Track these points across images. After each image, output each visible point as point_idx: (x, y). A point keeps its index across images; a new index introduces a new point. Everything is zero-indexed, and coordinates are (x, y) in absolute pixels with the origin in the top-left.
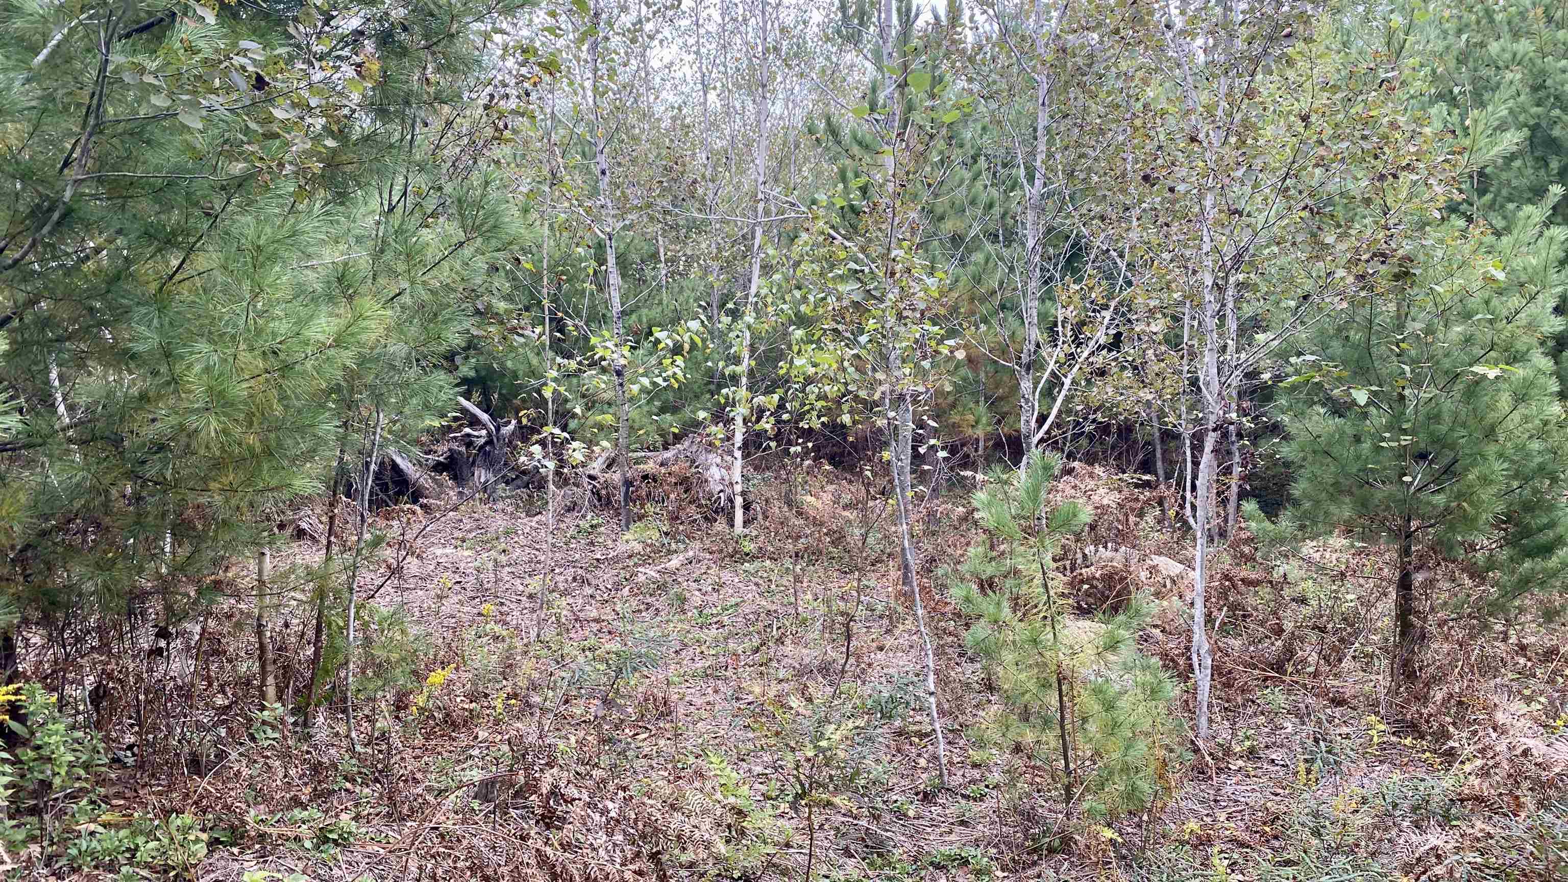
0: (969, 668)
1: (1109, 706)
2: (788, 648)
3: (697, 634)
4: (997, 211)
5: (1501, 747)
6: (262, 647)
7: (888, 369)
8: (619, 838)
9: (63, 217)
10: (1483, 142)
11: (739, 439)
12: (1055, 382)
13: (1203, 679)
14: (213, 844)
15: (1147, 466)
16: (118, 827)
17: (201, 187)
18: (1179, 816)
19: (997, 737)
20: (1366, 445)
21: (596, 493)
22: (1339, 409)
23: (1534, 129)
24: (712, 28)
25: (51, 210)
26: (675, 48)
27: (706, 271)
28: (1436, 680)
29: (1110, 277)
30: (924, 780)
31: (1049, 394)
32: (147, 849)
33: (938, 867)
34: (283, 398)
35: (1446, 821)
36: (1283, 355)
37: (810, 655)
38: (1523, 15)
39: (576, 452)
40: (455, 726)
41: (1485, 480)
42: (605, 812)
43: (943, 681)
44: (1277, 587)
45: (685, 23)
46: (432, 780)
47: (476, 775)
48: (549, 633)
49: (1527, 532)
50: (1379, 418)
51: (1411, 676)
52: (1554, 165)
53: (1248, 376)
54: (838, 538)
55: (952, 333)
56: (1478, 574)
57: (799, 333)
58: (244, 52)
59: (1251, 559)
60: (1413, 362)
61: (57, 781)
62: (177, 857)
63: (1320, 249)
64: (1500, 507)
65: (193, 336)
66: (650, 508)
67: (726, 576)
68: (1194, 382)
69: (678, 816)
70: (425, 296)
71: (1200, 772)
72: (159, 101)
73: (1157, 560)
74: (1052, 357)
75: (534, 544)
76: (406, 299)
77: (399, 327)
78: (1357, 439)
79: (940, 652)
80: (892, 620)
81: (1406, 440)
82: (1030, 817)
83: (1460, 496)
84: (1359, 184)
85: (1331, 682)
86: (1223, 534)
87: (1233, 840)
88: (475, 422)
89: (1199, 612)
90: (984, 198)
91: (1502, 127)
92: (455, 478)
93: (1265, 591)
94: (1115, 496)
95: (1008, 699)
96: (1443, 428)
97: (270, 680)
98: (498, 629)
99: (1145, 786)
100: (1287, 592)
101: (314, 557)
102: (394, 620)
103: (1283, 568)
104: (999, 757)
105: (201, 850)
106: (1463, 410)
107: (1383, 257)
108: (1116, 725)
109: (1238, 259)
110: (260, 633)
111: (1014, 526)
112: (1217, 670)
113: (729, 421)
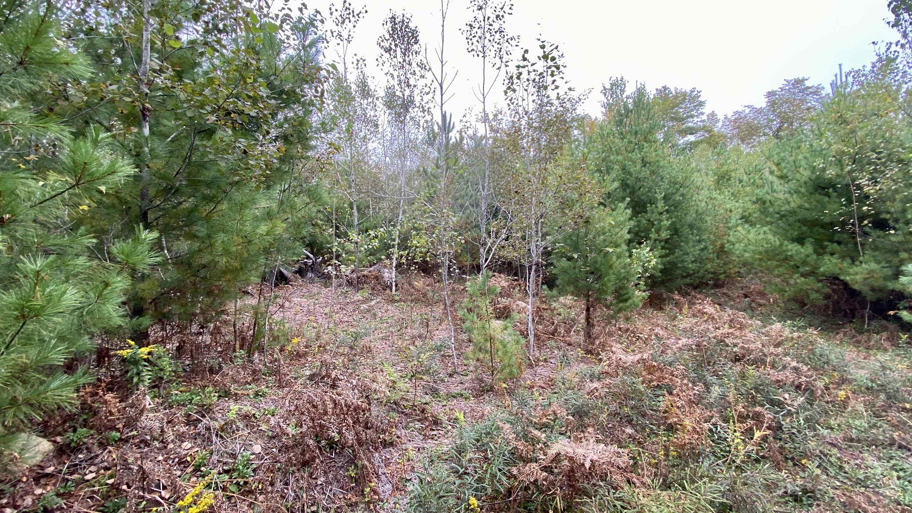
0: (464, 335)
1: (505, 346)
2: (409, 330)
3: (380, 325)
4: (474, 198)
5: (614, 358)
6: (235, 332)
7: (441, 245)
8: (356, 391)
9: (175, 191)
10: (608, 185)
11: (394, 264)
12: (490, 249)
13: (531, 338)
14: (220, 396)
15: (516, 274)
16: (186, 392)
17: (222, 184)
18: (525, 380)
19: (472, 356)
20: (577, 270)
21: (348, 281)
22: (570, 259)
23: (623, 181)
24: (388, 138)
25: (171, 189)
26: (376, 143)
27: (385, 212)
28: (596, 338)
29: (507, 219)
30: (450, 370)
31: (488, 252)
32: (196, 399)
33: (454, 397)
34: (248, 251)
35: (599, 379)
36: (554, 243)
37: (415, 332)
38: (620, 149)
39: (343, 268)
40: (300, 357)
41: (609, 281)
42: (352, 383)
43: (456, 340)
44: (552, 310)
45: (379, 136)
46: (293, 374)
47: (308, 373)
48: (331, 325)
49: (621, 295)
50: (580, 263)
51: (590, 337)
52: (628, 191)
53: (545, 248)
54: (425, 295)
55: (460, 234)
56: (608, 307)
57: (414, 233)
58: (240, 142)
59: (545, 302)
60: (589, 246)
61: (165, 377)
62: (207, 402)
63: (564, 214)
64: (613, 288)
65: (219, 231)
66: (365, 286)
67: (389, 307)
68: (529, 250)
69: (375, 384)
70: (296, 219)
71: (531, 366)
72: (211, 157)
73: (519, 302)
74: (489, 242)
75: (327, 297)
76: (290, 220)
77: (286, 229)
78: (575, 268)
79: (455, 331)
80: (441, 321)
81: (588, 269)
82: (481, 381)
83: (603, 285)
84: (576, 196)
85: (567, 339)
86: (537, 295)
87: (540, 387)
88: (308, 258)
89: (530, 318)
90: (470, 194)
91: (614, 181)
92: (301, 275)
93: (549, 311)
94: (507, 283)
95: (475, 345)
96: (598, 266)
97: (238, 343)
98: (315, 325)
99: (514, 370)
100: (555, 312)
101: (253, 302)
102: (281, 323)
103: (554, 304)
104: (472, 362)
105: (215, 399)
106: (603, 260)
107: (582, 217)
108: (507, 352)
109: (541, 216)
110: (234, 326)
111: (478, 293)
112: (535, 335)
113: (391, 259)
